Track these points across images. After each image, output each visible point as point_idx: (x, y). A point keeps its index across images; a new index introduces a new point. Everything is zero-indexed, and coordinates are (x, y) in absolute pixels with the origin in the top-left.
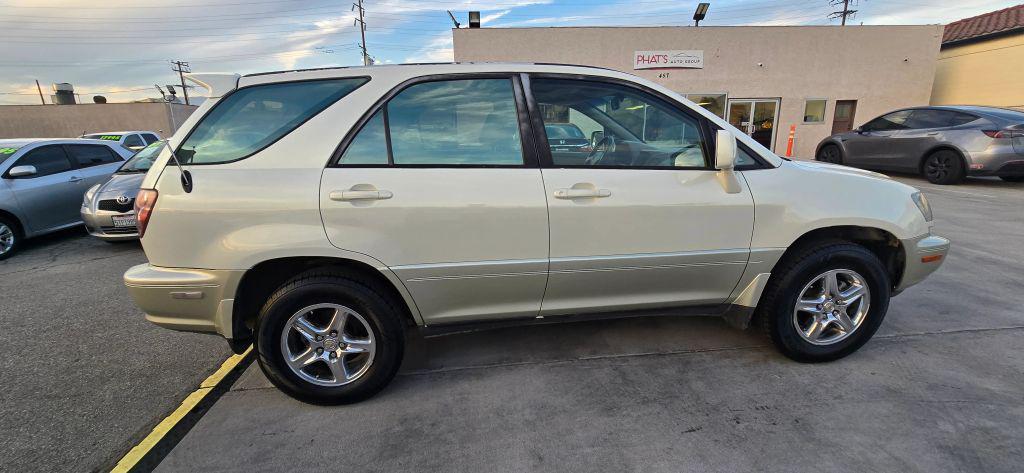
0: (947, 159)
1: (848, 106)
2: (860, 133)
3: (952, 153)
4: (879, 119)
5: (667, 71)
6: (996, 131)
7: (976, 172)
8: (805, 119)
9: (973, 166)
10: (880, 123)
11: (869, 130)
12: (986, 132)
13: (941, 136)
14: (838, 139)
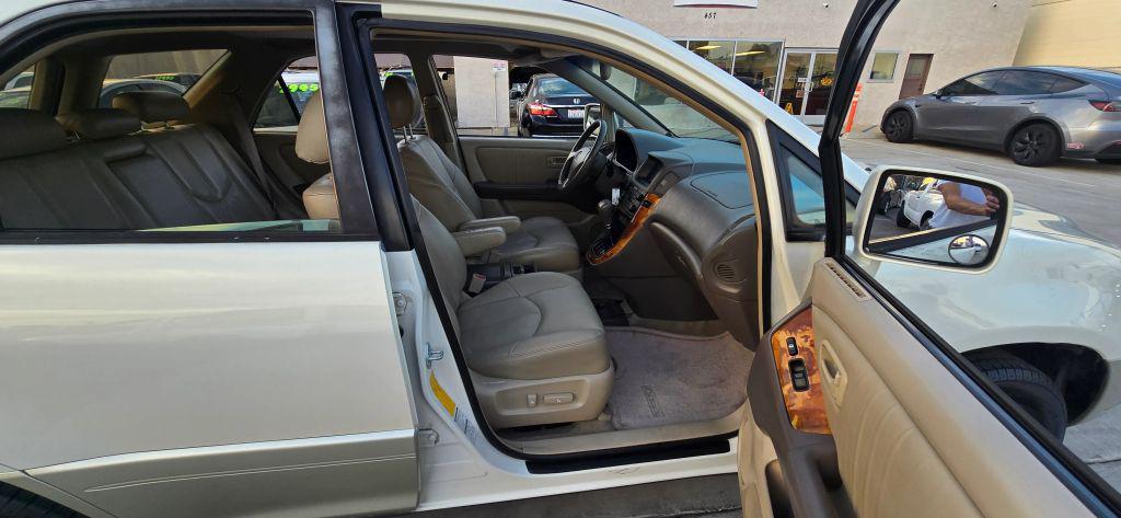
0: (1041, 135)
1: (922, 61)
2: (938, 97)
3: (1047, 128)
4: (961, 81)
5: (713, 10)
6: (1106, 103)
7: (1074, 152)
8: (871, 78)
9: (1070, 146)
10: (962, 87)
11: (948, 94)
12: (1093, 103)
13: (1037, 107)
14: (911, 104)
